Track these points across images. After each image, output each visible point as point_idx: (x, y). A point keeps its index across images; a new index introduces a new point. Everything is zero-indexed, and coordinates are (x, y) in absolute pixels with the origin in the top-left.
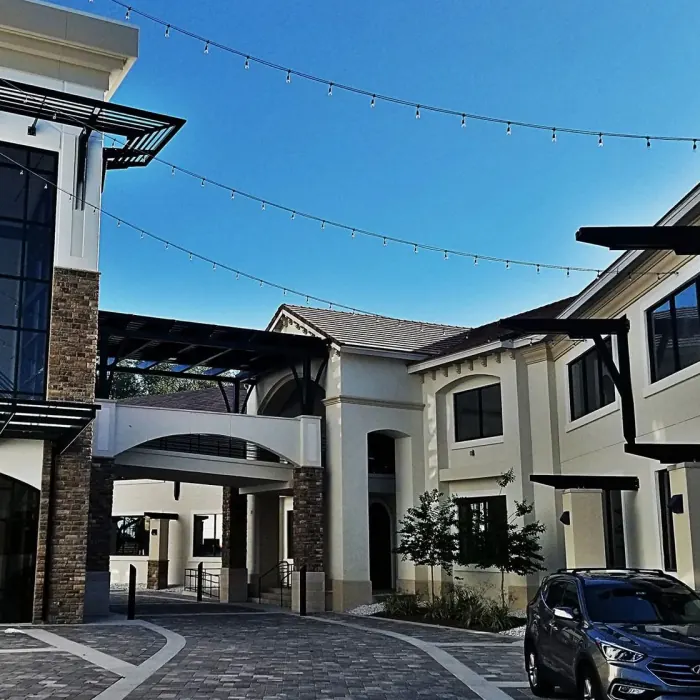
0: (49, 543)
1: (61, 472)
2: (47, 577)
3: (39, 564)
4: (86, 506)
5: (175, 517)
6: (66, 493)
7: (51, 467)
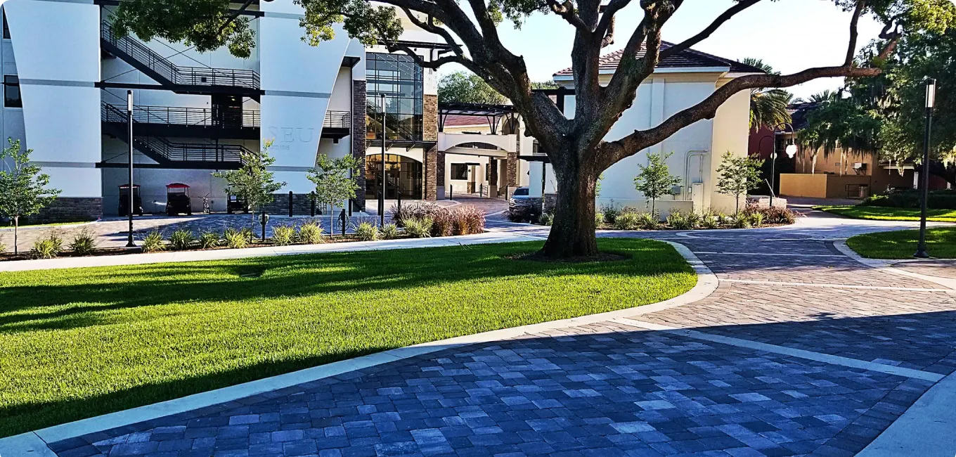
0: (426, 178)
1: (428, 157)
2: (426, 188)
3: (423, 184)
4: (436, 168)
5: (478, 164)
6: (430, 163)
7: (426, 156)
